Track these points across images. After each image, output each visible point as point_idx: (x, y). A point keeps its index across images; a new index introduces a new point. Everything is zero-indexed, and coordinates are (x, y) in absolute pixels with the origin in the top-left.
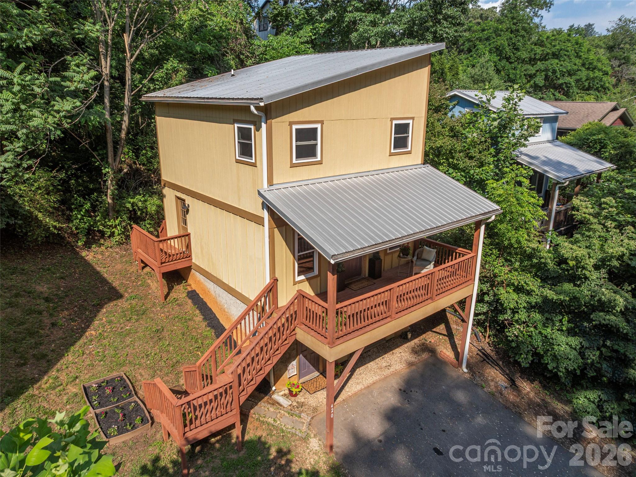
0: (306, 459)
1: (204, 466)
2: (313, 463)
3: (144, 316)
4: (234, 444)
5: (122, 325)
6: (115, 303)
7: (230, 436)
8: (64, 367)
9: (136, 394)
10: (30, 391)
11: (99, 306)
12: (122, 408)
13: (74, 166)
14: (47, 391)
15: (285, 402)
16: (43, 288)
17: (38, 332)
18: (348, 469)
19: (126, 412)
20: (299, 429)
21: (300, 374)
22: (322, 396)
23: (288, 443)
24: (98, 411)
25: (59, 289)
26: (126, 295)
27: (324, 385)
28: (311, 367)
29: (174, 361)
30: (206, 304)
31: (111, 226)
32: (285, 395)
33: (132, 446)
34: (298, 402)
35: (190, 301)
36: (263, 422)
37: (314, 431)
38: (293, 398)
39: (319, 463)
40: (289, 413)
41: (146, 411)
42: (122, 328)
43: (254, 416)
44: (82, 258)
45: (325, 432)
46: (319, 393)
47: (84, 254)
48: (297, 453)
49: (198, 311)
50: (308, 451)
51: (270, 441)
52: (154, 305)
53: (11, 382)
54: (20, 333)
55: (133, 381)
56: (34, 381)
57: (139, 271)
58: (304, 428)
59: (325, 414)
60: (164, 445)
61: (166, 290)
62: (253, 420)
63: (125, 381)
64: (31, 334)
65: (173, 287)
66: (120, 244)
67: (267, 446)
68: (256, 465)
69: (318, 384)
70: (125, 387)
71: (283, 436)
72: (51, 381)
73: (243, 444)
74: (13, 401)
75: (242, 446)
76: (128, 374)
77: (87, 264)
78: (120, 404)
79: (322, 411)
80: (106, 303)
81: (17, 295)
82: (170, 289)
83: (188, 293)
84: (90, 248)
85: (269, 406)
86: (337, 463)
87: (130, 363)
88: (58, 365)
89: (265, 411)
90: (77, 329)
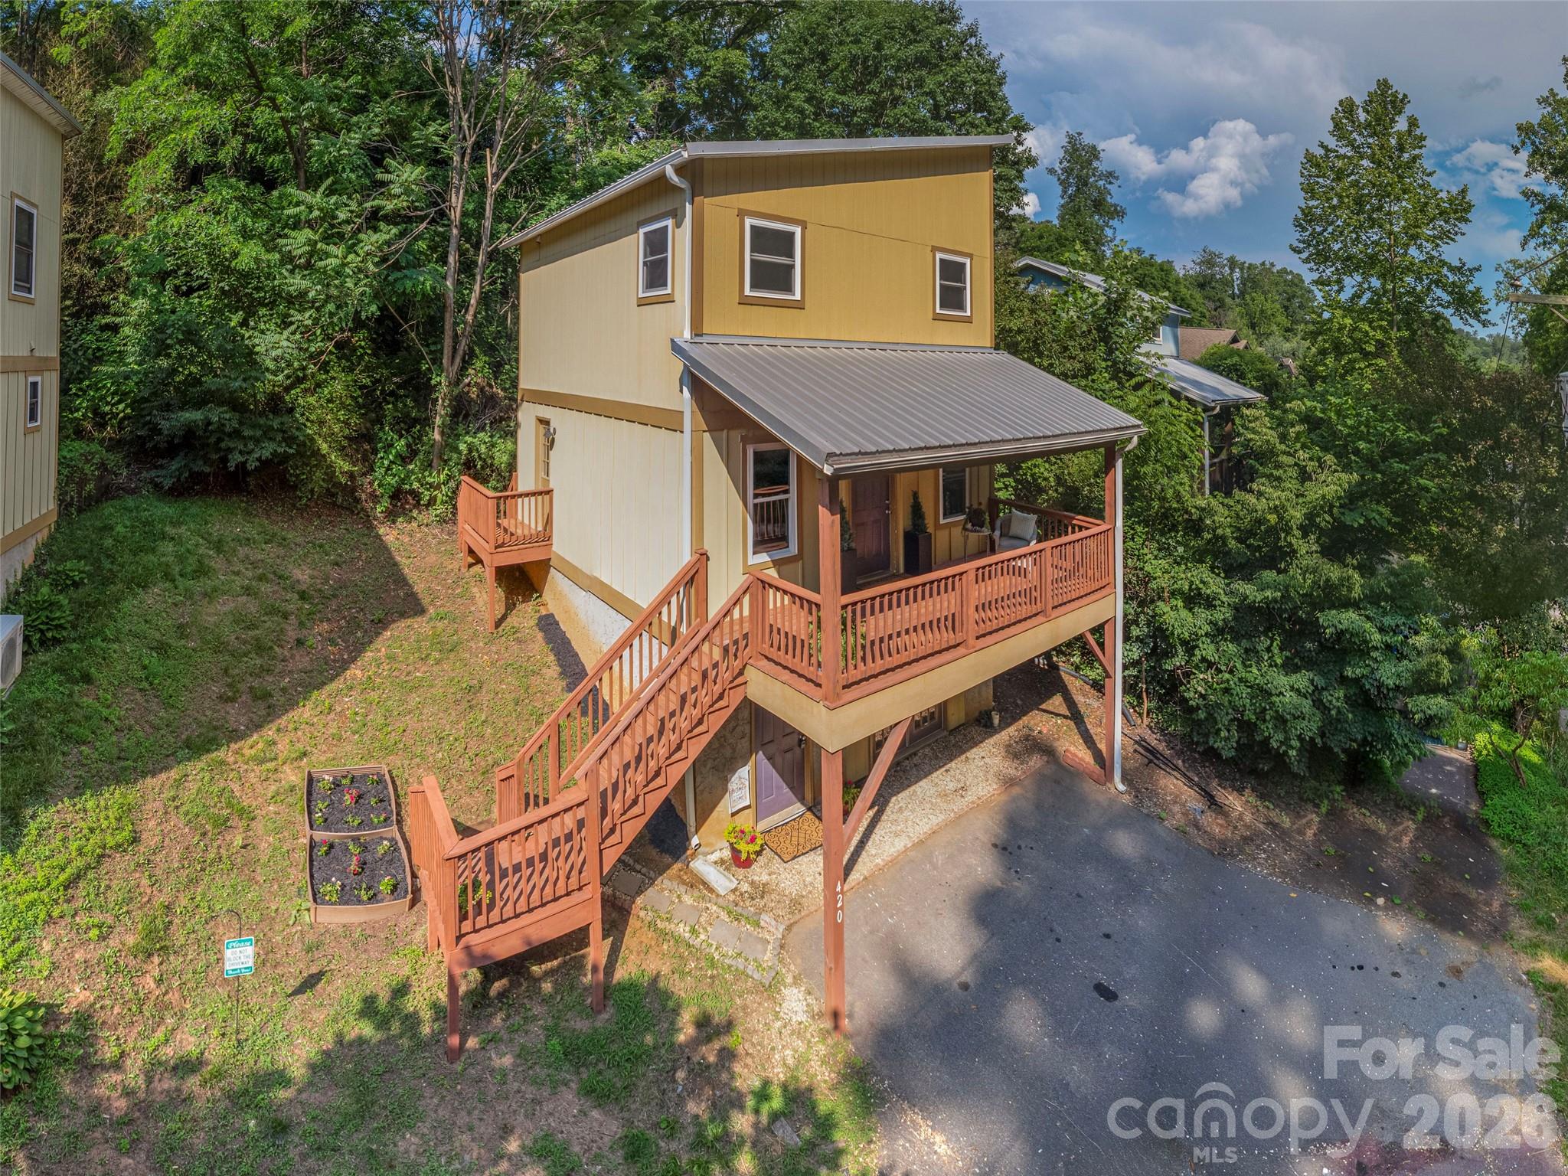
0: (773, 1049)
1: (501, 1040)
2: (790, 1061)
3: (452, 655)
4: (585, 989)
5: (411, 668)
6: (409, 621)
7: (579, 964)
8: (291, 726)
9: (399, 822)
10: (220, 754)
11: (382, 624)
12: (365, 848)
13: (395, 380)
14: (247, 763)
15: (721, 881)
16: (302, 575)
17: (271, 648)
18: (890, 1078)
19: (369, 858)
20: (755, 960)
21: (760, 808)
22: (812, 866)
23: (726, 998)
24: (319, 835)
25: (326, 580)
26: (432, 610)
27: (817, 837)
28: (786, 790)
29: (490, 760)
30: (569, 643)
31: (431, 485)
32: (722, 862)
33: (361, 941)
34: (752, 883)
35: (540, 635)
36: (664, 935)
37: (792, 967)
38: (741, 872)
39: (808, 1061)
40: (729, 913)
41: (408, 869)
42: (408, 674)
43: (642, 914)
44: (378, 537)
45: (822, 969)
46: (804, 859)
47: (381, 531)
48: (747, 1031)
49: (552, 657)
50: (778, 1024)
51: (680, 988)
52: (475, 636)
53: (200, 724)
54: (245, 642)
55: (401, 793)
56: (235, 736)
57: (464, 570)
58: (768, 957)
59: (820, 915)
60: (425, 960)
61: (500, 610)
62: (639, 924)
63: (386, 788)
64: (260, 649)
65: (514, 605)
66: (442, 521)
67: (671, 1004)
68: (634, 1059)
69: (802, 835)
70: (381, 801)
71: (712, 977)
72: (261, 746)
73: (607, 992)
74: (189, 760)
75: (605, 997)
76: (395, 773)
77: (383, 548)
78: (365, 834)
79: (812, 908)
80: (394, 621)
81: (261, 578)
82: (510, 607)
83: (541, 619)
84: (394, 522)
85: (683, 888)
86: (859, 1062)
87: (405, 750)
88: (283, 721)
89: (673, 902)
90: (334, 661)
